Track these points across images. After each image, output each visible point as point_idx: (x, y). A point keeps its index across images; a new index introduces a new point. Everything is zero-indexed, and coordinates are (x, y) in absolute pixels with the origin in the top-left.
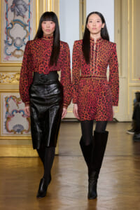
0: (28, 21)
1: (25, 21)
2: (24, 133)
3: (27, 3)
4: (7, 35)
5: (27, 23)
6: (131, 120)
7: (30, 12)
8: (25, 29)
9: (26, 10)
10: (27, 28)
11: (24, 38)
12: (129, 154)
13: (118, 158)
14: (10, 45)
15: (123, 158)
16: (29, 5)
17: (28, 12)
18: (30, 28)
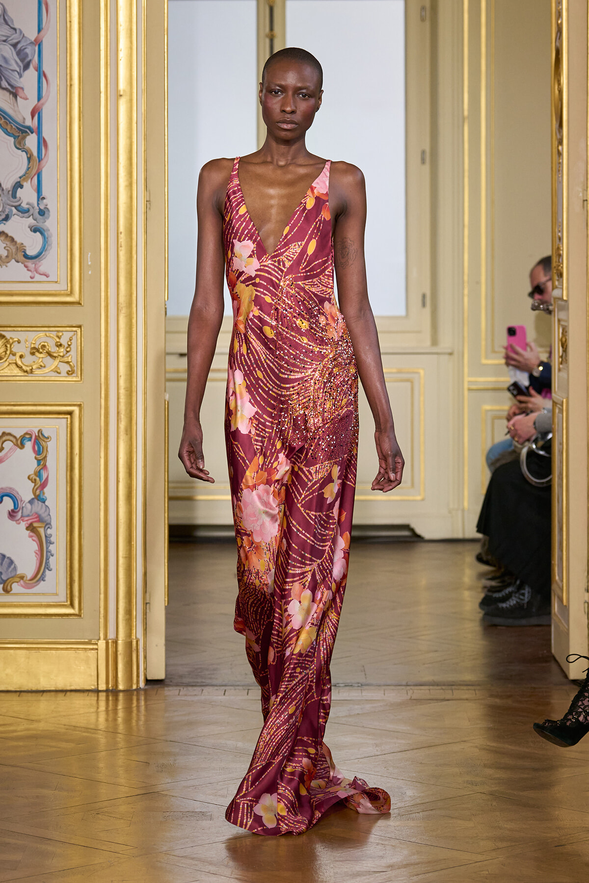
0: (36, 112)
1: (22, 111)
2: (16, 588)
3: (32, 35)
5: (29, 122)
6: (471, 531)
7: (42, 75)
8: (20, 145)
9: (26, 67)
10: (31, 141)
11: (18, 185)
12: (468, 677)
13: (419, 693)
15: (437, 692)
16: (38, 43)
17: (31, 75)
18: (42, 143)
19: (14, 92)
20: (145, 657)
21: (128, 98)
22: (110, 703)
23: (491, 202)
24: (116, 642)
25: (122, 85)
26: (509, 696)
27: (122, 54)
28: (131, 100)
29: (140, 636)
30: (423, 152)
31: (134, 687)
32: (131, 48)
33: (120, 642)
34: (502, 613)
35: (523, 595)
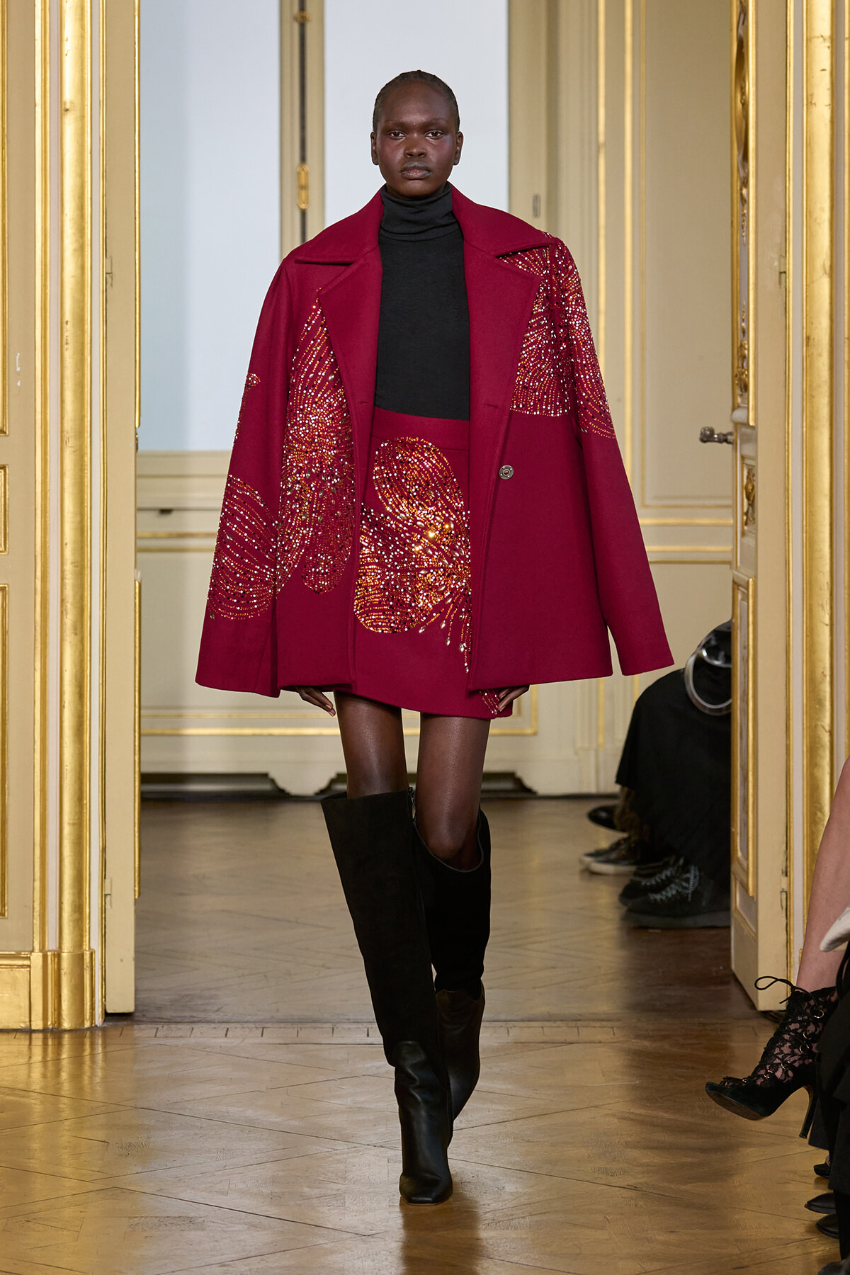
6: (609, 784)
12: (602, 1007)
15: (554, 1031)
20: (104, 979)
21: (78, 113)
22: (50, 1049)
23: (639, 275)
24: (58, 956)
25: (69, 94)
26: (665, 1037)
27: (69, 47)
28: (83, 117)
29: (96, 945)
30: (536, 199)
31: (87, 1024)
32: (82, 37)
33: (65, 955)
34: (655, 909)
35: (687, 880)
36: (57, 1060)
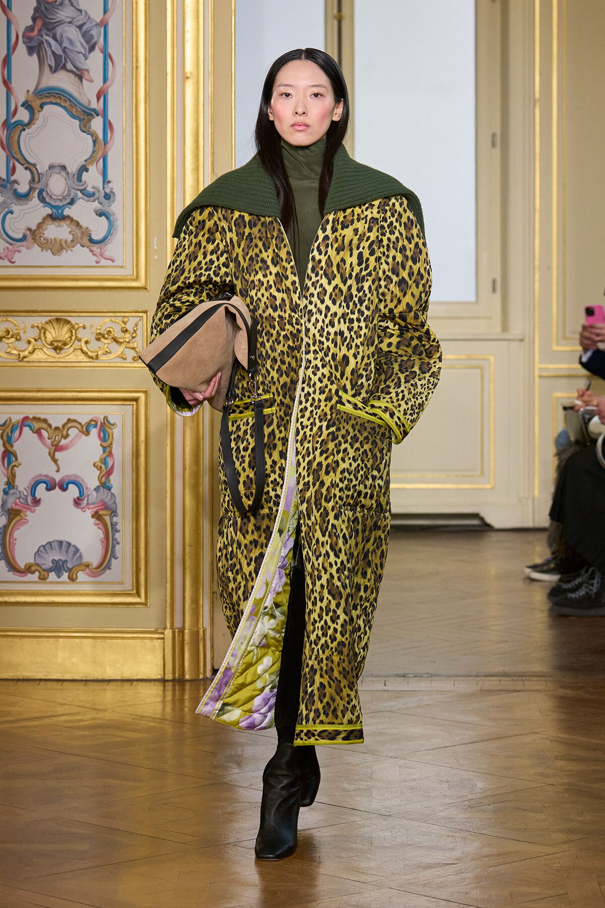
0: (102, 94)
1: (87, 93)
2: (82, 576)
3: (97, 16)
4: (10, 156)
5: (94, 105)
6: (544, 520)
7: (107, 57)
8: (85, 128)
9: (92, 49)
10: (97, 124)
11: (84, 169)
12: (539, 668)
13: (489, 684)
14: (23, 197)
15: (507, 683)
16: (104, 24)
17: (97, 57)
18: (108, 126)
19: (80, 75)
20: (212, 647)
21: (195, 80)
22: (177, 693)
23: (562, 186)
24: (182, 631)
25: (189, 67)
26: (581, 688)
27: (189, 36)
28: (198, 82)
29: (207, 624)
30: (494, 135)
31: (201, 677)
32: (198, 29)
33: (186, 631)
34: (572, 603)
35: (592, 585)
36: (182, 700)
